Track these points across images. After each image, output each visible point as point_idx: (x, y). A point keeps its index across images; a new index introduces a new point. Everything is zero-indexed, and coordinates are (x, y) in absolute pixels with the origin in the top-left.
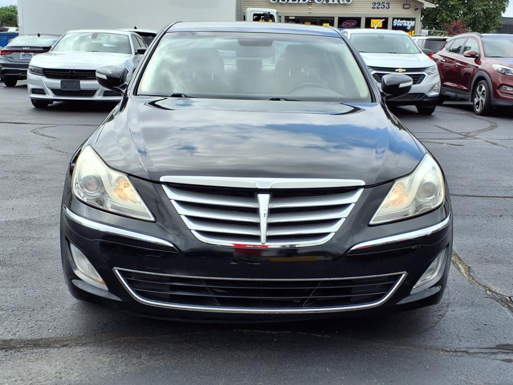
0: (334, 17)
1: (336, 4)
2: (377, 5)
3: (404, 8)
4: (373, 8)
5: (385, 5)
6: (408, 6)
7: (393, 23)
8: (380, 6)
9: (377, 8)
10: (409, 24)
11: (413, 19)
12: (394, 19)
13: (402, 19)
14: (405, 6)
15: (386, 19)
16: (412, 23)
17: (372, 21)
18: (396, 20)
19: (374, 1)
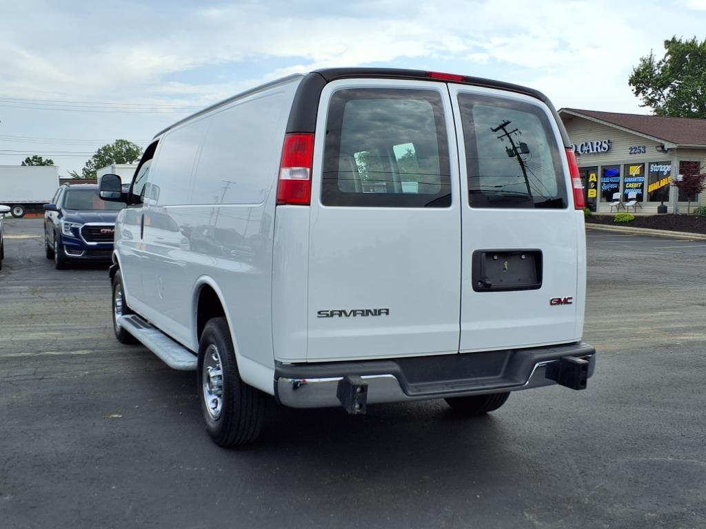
0: (597, 167)
1: (594, 153)
2: (634, 150)
4: (630, 153)
5: (642, 149)
7: (649, 169)
8: (637, 151)
9: (635, 153)
10: (664, 169)
11: (669, 163)
12: (650, 164)
13: (657, 164)
14: (659, 149)
15: (644, 164)
16: (669, 168)
17: (631, 167)
18: (653, 165)
19: (631, 146)
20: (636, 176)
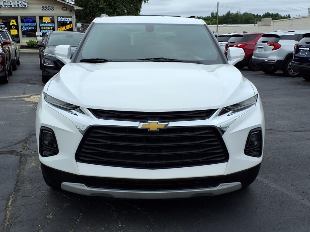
0: (17, 16)
1: (17, 8)
2: (45, 9)
3: (63, 10)
4: (43, 10)
5: (51, 8)
6: (65, 9)
8: (48, 9)
9: (46, 10)
10: (68, 20)
11: (71, 17)
12: (58, 17)
13: (63, 17)
14: (64, 9)
15: (53, 17)
16: (70, 19)
17: (44, 18)
19: (43, 6)
20: (48, 23)
